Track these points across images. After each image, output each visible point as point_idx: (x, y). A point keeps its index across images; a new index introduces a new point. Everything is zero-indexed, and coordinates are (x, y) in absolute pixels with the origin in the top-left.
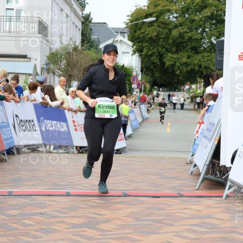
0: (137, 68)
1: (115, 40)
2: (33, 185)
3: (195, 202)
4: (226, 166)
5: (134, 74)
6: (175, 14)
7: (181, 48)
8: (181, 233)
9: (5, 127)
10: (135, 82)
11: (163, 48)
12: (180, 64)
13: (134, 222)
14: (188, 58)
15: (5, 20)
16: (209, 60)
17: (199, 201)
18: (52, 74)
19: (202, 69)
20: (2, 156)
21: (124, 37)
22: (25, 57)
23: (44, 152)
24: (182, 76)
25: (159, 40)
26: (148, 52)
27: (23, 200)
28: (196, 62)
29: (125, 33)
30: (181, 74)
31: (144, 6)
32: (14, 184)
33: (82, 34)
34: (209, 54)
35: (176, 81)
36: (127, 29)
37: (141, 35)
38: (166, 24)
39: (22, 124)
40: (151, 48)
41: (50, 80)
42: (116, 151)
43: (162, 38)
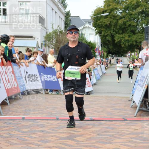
0: (98, 43)
1: (85, 26)
2: (37, 114)
5: (97, 47)
6: (120, 11)
7: (125, 31)
8: (126, 143)
9: (20, 79)
10: (97, 51)
11: (113, 31)
12: (124, 41)
13: (97, 136)
14: (129, 37)
16: (142, 38)
17: (136, 124)
18: (48, 48)
19: (137, 44)
20: (19, 96)
21: (90, 25)
22: (31, 37)
23: (44, 93)
24: (125, 48)
25: (111, 26)
26: (105, 34)
27: (31, 123)
28: (134, 39)
29: (90, 22)
30: (125, 47)
31: (102, 6)
32: (26, 113)
33: (65, 23)
34: (142, 34)
35: (122, 51)
36: (92, 20)
37: (100, 24)
38: (115, 17)
39: (30, 77)
40: (107, 31)
41: (47, 50)
43: (113, 25)
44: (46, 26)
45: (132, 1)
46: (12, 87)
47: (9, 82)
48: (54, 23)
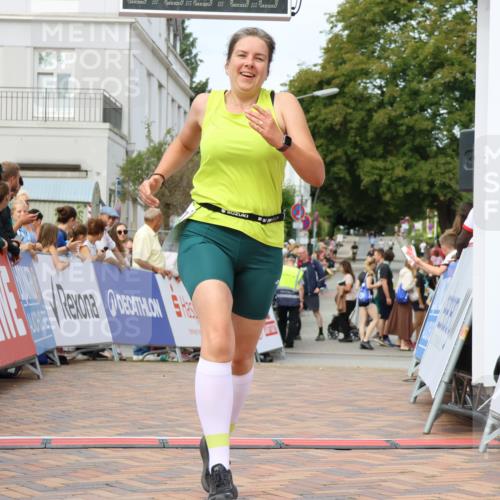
0: (303, 192)
2: (92, 427)
3: (422, 458)
4: (486, 385)
5: (297, 200)
7: (391, 148)
9: (35, 309)
10: (299, 216)
11: (355, 148)
12: (391, 179)
14: (406, 168)
16: (449, 171)
18: (130, 203)
19: (435, 190)
20: (31, 368)
22: (76, 168)
23: (116, 358)
24: (393, 204)
25: (347, 133)
27: (73, 458)
28: (424, 175)
30: (392, 201)
31: (315, 65)
32: (54, 425)
34: (448, 159)
35: (382, 214)
38: (360, 100)
39: (70, 303)
40: (332, 148)
41: (128, 214)
42: (262, 357)
43: (352, 128)
44: (125, 130)
45: (418, 48)
46: (9, 337)
48: (154, 122)
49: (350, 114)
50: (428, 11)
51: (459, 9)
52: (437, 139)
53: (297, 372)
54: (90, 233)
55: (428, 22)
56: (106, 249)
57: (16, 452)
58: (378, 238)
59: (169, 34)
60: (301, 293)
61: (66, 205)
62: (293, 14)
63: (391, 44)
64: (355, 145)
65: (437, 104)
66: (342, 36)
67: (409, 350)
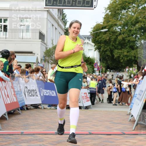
0: (97, 59)
2: (36, 128)
3: (132, 137)
5: (96, 62)
6: (119, 27)
7: (123, 46)
10: (96, 67)
11: (113, 46)
12: (123, 56)
14: (127, 52)
15: (20, 32)
18: (47, 63)
19: (136, 59)
20: (19, 111)
21: (89, 40)
22: (31, 53)
23: (43, 108)
25: (110, 42)
26: (104, 49)
27: (30, 137)
28: (133, 54)
29: (90, 38)
30: (123, 62)
31: (101, 23)
32: (24, 128)
35: (120, 66)
36: (91, 36)
38: (114, 33)
39: (29, 92)
40: (106, 46)
41: (46, 66)
42: (85, 108)
43: (112, 41)
44: (45, 42)
45: (131, 17)
46: (11, 102)
47: (8, 97)
48: (54, 39)
49: (111, 36)
50: (134, 6)
51: (143, 6)
52: (136, 44)
53: (95, 112)
54: (36, 72)
55: (134, 10)
56: (40, 76)
57: (13, 135)
58: (119, 73)
59: (58, 14)
60: (97, 89)
61: (28, 63)
62: (95, 8)
63: (123, 16)
64: (113, 45)
65: (137, 34)
66: (109, 14)
67: (128, 106)
